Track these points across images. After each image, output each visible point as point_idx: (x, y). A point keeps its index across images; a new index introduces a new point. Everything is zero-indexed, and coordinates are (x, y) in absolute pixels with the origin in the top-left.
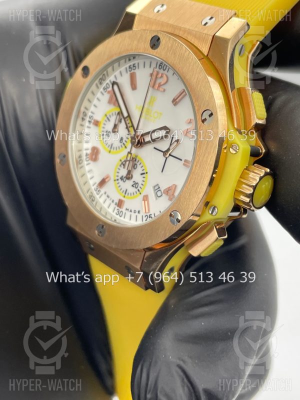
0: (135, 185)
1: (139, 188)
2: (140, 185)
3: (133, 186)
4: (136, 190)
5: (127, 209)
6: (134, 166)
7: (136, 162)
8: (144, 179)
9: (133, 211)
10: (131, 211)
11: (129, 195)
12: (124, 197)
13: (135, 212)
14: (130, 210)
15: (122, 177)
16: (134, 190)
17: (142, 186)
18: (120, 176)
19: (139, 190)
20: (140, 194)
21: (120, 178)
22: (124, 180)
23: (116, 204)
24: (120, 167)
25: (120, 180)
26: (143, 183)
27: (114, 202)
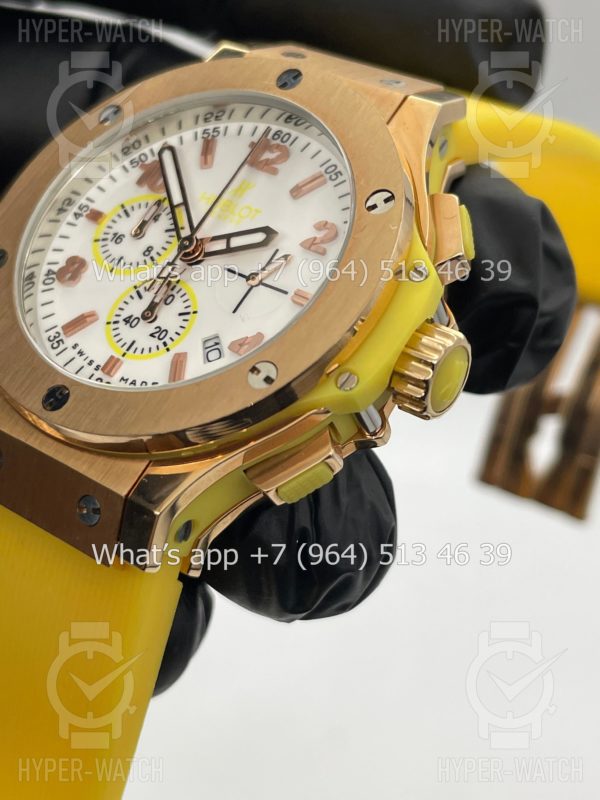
0: (160, 334)
1: (167, 339)
2: (171, 334)
3: (152, 335)
4: (160, 343)
5: (123, 380)
6: (166, 300)
7: (174, 292)
8: (184, 324)
9: (139, 383)
10: (134, 383)
11: (139, 351)
12: (124, 355)
13: (143, 384)
14: (129, 381)
15: (130, 317)
16: (154, 342)
17: (175, 337)
18: (125, 315)
19: (165, 344)
20: (168, 350)
21: (124, 320)
22: (133, 324)
23: (97, 368)
24: (129, 300)
25: (122, 324)
26: (180, 331)
27: (94, 365)
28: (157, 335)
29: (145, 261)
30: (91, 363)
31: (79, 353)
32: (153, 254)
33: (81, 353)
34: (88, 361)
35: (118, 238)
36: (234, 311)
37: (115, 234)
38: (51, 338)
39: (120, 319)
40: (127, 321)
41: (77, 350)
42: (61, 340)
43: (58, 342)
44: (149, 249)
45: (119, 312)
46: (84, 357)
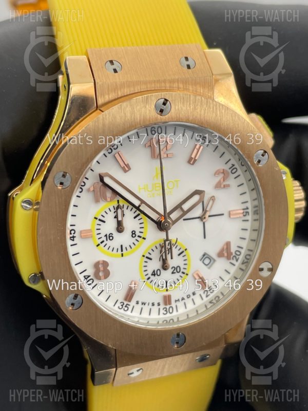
0: (176, 270)
1: (182, 270)
2: (182, 267)
3: (173, 273)
4: (181, 274)
5: (176, 301)
8: (185, 258)
9: (185, 298)
10: (183, 299)
11: (173, 284)
13: (188, 297)
14: (180, 300)
15: (154, 271)
16: (177, 275)
17: (185, 267)
18: (150, 272)
19: (183, 273)
20: (187, 275)
21: (152, 275)
22: (159, 273)
23: (159, 304)
24: (146, 264)
25: (152, 278)
26: (185, 262)
27: (156, 304)
28: (175, 271)
29: (137, 240)
30: (153, 304)
31: (142, 304)
32: (138, 234)
33: (144, 304)
34: (151, 304)
35: (110, 237)
36: (205, 237)
37: (106, 236)
38: (121, 307)
39: (150, 275)
40: (154, 274)
41: (140, 303)
42: (127, 304)
43: (126, 307)
44: (133, 233)
45: (146, 273)
46: (147, 304)
